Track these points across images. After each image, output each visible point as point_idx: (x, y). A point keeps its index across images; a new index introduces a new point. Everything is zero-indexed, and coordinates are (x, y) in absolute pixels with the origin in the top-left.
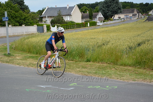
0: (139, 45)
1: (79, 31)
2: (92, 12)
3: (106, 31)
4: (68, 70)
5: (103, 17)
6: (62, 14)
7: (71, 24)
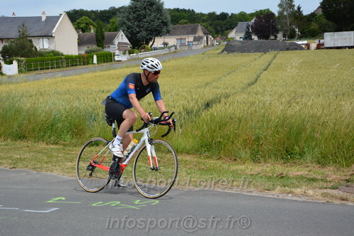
0: (208, 105)
1: (71, 75)
2: (101, 30)
4: (45, 165)
5: (128, 42)
6: (31, 32)
7: (54, 57)
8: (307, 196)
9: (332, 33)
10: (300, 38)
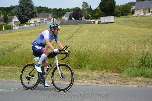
3: (22, 35)
5: (19, 21)
8: (84, 83)
9: (104, 17)
10: (91, 19)
